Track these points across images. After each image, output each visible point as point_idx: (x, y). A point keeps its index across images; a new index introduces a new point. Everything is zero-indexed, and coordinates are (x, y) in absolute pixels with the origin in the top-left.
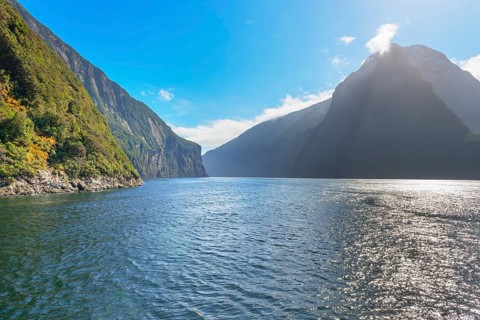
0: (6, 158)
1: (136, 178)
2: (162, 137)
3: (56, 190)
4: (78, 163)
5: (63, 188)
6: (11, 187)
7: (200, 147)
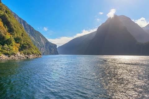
0: (9, 50)
1: (41, 55)
2: (45, 42)
3: (21, 58)
4: (27, 51)
5: (23, 58)
6: (10, 57)
7: (56, 45)
